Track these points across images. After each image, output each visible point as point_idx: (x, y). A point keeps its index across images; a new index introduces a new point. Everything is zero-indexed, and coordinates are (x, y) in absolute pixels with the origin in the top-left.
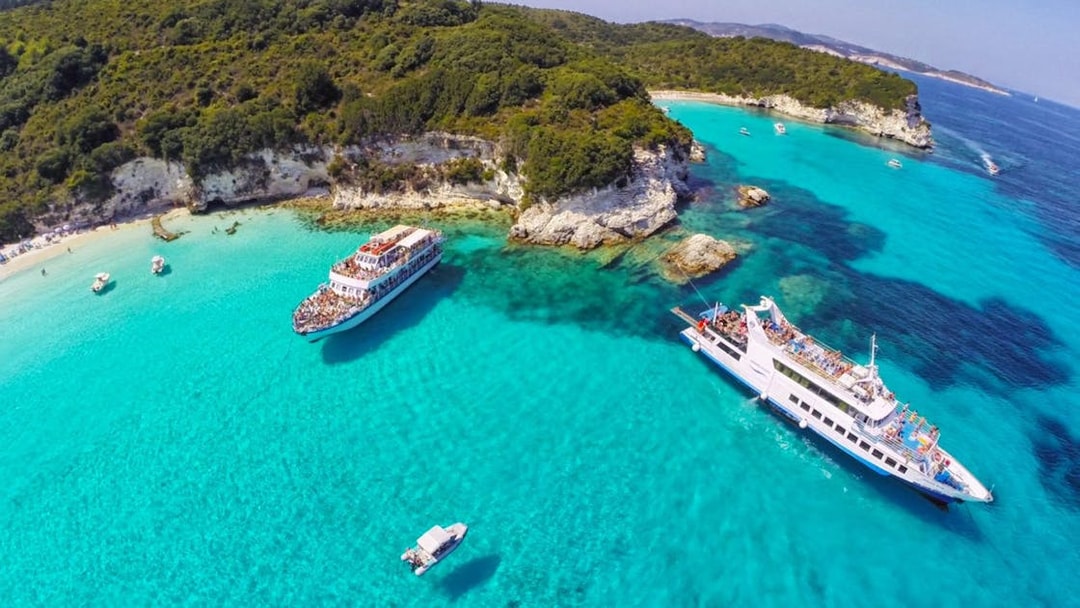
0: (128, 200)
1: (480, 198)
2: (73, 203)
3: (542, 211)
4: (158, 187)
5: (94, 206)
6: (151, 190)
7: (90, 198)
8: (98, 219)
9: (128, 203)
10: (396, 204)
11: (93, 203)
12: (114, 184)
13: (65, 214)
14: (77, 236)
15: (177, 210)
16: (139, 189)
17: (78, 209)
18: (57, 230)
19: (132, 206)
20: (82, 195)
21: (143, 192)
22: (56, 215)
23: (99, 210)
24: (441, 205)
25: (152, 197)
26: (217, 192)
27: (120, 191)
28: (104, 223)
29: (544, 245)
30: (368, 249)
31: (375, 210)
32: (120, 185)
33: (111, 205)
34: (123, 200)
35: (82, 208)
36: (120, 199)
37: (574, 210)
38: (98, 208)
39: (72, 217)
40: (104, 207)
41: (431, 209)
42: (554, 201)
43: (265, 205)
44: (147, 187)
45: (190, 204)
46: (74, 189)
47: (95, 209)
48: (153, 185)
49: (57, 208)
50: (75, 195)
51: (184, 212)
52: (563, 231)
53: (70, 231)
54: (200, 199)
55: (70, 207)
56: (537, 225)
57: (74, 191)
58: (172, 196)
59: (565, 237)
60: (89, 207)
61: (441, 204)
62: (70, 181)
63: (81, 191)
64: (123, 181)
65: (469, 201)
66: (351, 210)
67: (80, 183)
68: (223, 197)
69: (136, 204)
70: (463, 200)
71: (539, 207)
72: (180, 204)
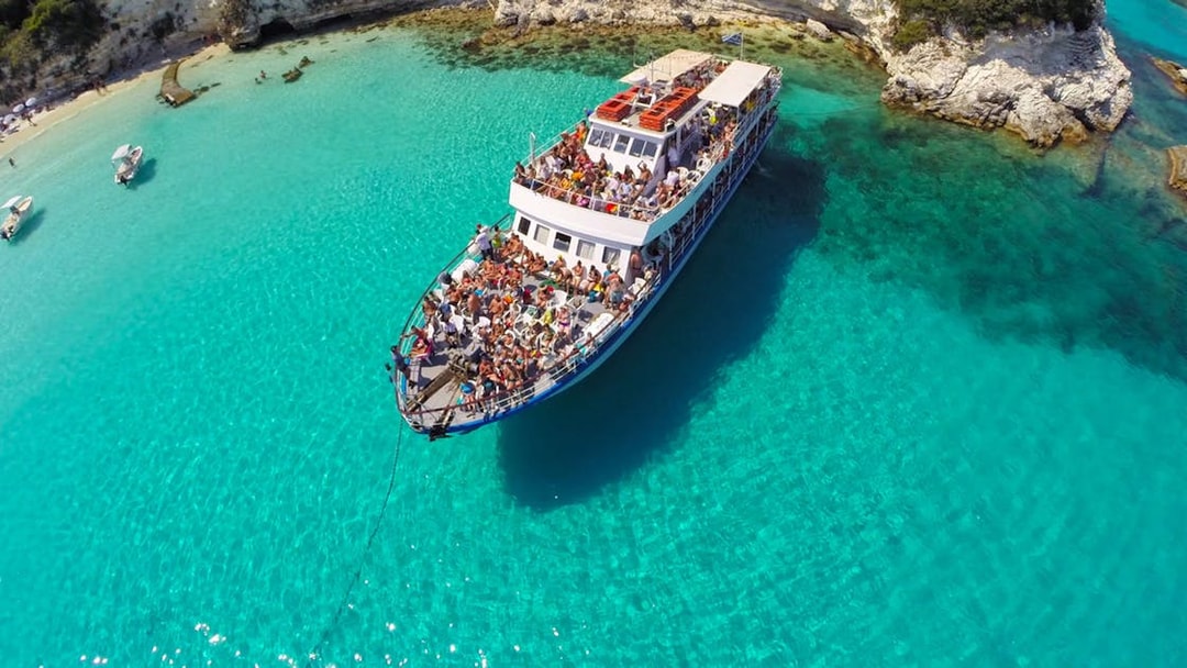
0: (131, 39)
1: (782, 15)
2: (39, 58)
3: (947, 54)
4: (181, 10)
5: (72, 58)
6: (169, 17)
7: (63, 46)
8: (81, 79)
9: (132, 45)
10: (622, 16)
11: (69, 53)
12: (105, 15)
13: (28, 79)
14: (48, 113)
15: (212, 48)
16: (149, 18)
17: (48, 68)
18: (16, 109)
19: (140, 50)
20: (50, 43)
21: (156, 23)
22: (15, 83)
23: (81, 63)
24: (713, 23)
25: (171, 29)
26: (276, 6)
27: (116, 27)
28: (88, 87)
29: (961, 124)
30: (624, 113)
31: (581, 25)
32: (115, 15)
33: (100, 52)
34: (123, 42)
35: (54, 65)
36: (118, 41)
37: (1012, 61)
38: (78, 60)
39: (41, 83)
40: (90, 56)
41: (694, 28)
42: (980, 35)
43: (365, 24)
44: (161, 13)
45: (227, 32)
46: (36, 33)
47: (73, 64)
48: (171, 10)
49: (14, 72)
50: (39, 44)
51: (222, 49)
52: (995, 100)
53: (38, 108)
54: (244, 23)
55: (35, 67)
56: (940, 82)
57: (37, 40)
58: (203, 23)
59: (997, 114)
60: (65, 61)
61: (712, 20)
62: (30, 24)
63: (48, 36)
64: (120, 8)
65: (761, 18)
66: (531, 26)
67: (46, 23)
68: (287, 14)
69: (146, 46)
70: (751, 17)
71: (942, 45)
72: (214, 38)
